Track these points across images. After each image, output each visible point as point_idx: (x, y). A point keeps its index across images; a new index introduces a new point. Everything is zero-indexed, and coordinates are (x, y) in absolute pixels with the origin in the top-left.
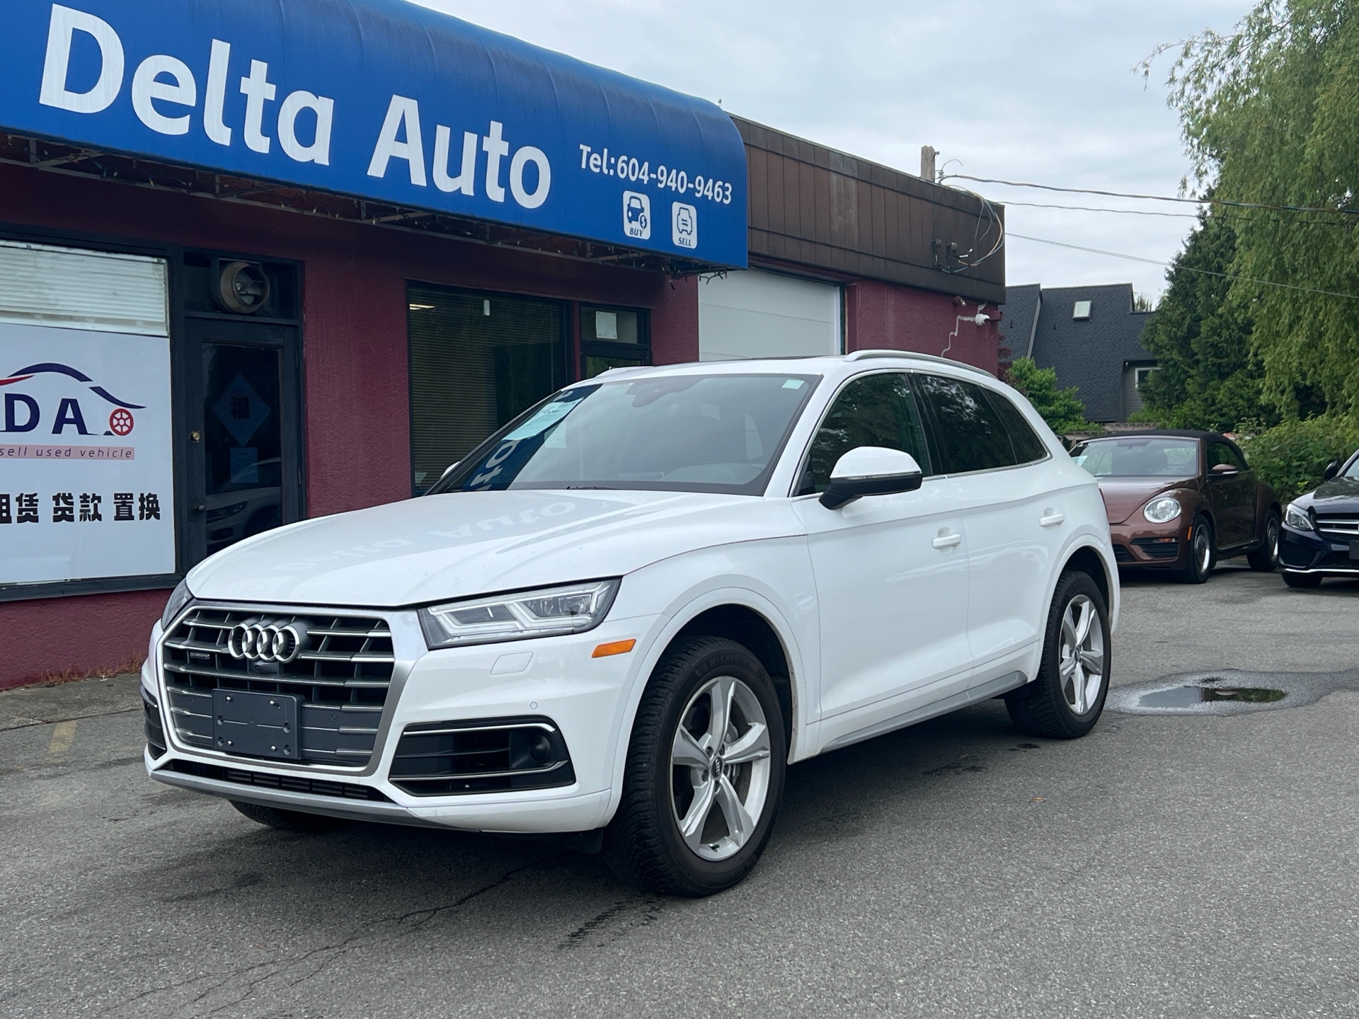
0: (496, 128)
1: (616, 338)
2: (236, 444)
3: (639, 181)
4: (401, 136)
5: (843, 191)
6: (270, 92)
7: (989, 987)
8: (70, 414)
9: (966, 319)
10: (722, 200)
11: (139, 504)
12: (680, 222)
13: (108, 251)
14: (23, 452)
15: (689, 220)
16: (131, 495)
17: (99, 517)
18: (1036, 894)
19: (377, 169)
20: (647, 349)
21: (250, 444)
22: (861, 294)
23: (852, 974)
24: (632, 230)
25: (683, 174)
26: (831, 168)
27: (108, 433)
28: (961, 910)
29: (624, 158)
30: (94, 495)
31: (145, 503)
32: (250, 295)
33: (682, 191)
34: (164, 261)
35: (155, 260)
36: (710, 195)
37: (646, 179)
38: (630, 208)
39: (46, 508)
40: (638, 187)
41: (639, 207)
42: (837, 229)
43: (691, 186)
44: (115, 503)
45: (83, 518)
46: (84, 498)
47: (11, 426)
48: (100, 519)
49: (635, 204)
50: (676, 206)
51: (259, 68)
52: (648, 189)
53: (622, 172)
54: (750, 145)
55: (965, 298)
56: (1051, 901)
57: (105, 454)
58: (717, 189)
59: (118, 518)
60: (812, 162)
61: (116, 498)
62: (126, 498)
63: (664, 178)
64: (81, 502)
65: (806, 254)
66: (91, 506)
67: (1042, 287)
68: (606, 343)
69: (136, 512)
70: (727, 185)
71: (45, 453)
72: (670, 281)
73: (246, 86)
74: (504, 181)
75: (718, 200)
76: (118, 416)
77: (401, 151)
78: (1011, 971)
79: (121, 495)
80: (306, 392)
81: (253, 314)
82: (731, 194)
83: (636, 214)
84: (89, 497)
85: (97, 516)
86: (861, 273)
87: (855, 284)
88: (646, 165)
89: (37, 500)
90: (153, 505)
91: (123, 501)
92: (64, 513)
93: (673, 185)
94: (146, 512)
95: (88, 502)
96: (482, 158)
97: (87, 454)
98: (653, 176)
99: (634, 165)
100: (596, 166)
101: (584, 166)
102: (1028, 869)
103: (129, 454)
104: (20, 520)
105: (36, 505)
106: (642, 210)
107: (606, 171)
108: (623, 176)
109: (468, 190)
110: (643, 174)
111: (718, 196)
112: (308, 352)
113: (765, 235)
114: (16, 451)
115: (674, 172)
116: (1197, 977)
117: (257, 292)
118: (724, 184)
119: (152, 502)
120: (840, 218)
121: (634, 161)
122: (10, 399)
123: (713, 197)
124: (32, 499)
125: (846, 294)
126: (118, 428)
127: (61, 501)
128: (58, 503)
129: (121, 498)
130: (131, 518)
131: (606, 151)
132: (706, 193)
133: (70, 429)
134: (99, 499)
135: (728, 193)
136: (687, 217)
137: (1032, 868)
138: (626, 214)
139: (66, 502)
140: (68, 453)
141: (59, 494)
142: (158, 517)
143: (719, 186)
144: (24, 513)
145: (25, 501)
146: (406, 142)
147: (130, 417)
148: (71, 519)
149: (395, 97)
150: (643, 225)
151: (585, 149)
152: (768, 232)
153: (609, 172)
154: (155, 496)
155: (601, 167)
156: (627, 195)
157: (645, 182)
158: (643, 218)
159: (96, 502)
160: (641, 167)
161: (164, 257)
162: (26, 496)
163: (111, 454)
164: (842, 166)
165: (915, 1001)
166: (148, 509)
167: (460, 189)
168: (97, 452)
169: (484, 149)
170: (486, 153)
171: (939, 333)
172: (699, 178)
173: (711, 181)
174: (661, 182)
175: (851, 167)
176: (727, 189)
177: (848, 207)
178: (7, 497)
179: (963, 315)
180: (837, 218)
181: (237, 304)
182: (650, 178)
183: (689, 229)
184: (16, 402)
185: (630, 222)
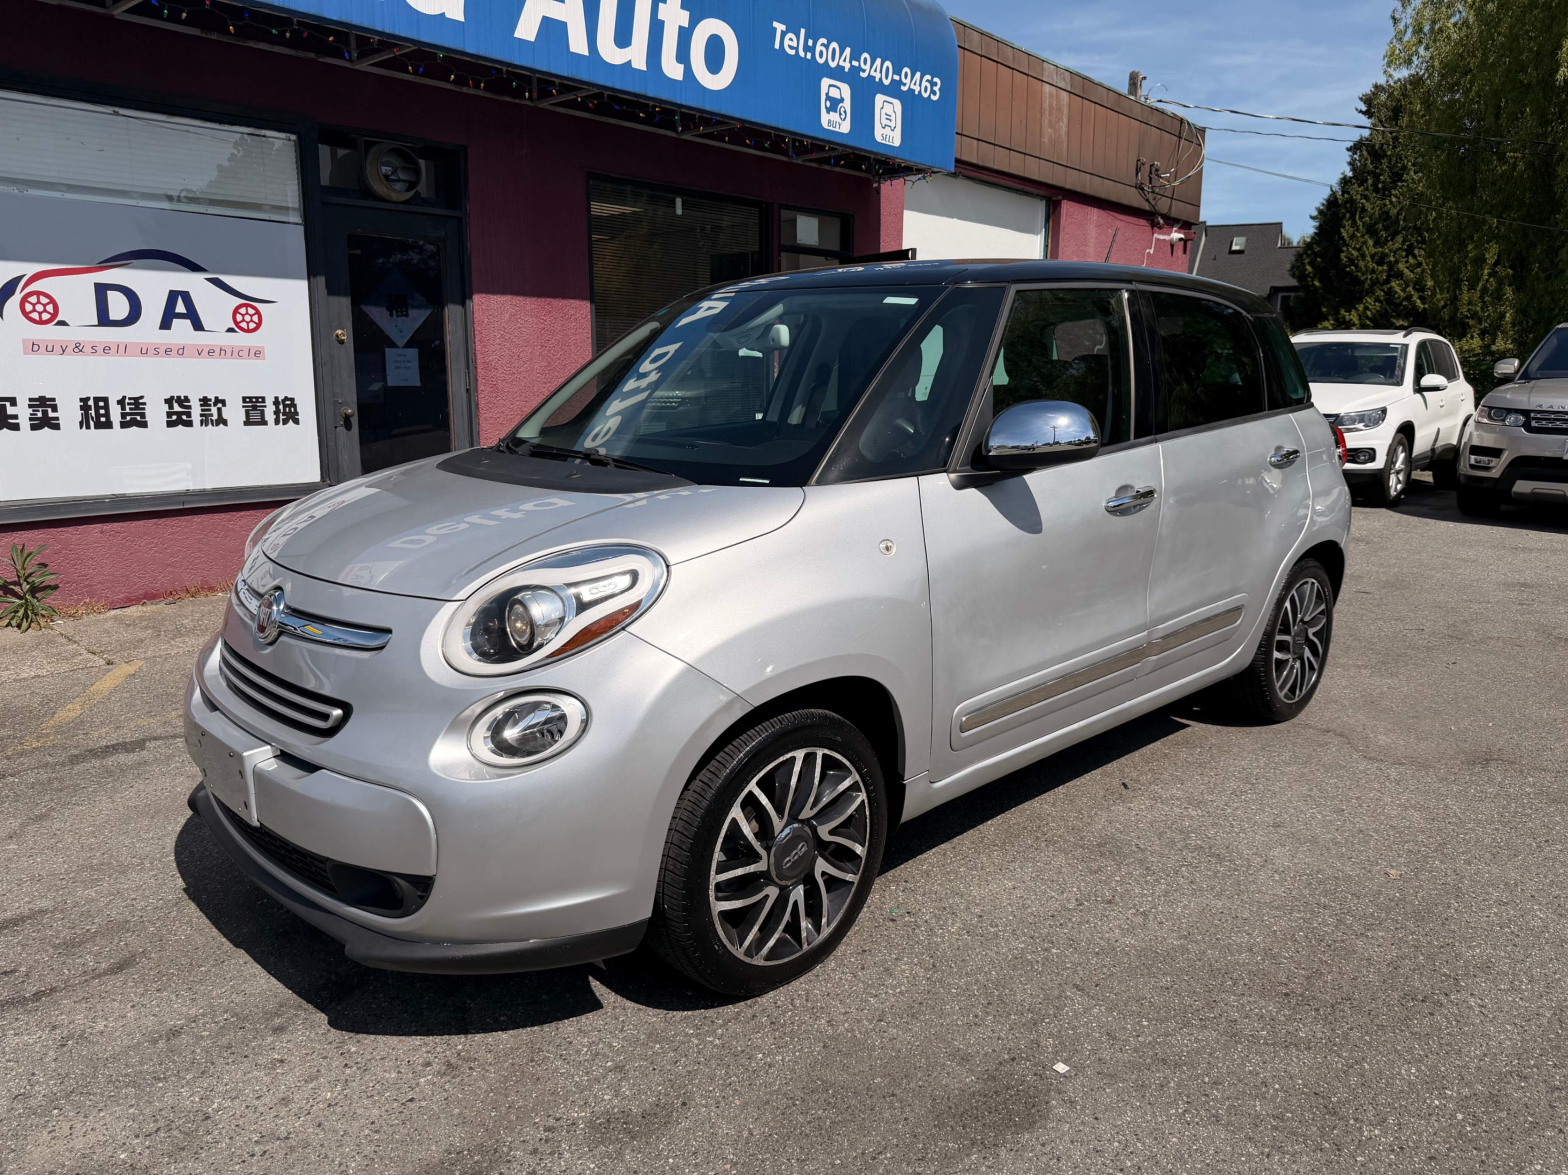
1: (817, 244)
2: (393, 345)
3: (840, 68)
5: (1054, 103)
8: (180, 308)
9: (1162, 237)
10: (930, 96)
11: (274, 408)
12: (884, 117)
14: (124, 349)
15: (893, 115)
16: (263, 399)
17: (225, 422)
19: (527, 30)
21: (409, 344)
22: (1067, 207)
24: (829, 121)
25: (888, 64)
26: (1044, 79)
27: (230, 330)
29: (823, 41)
30: (216, 398)
31: (281, 407)
32: (401, 180)
33: (887, 82)
34: (293, 137)
35: (282, 135)
36: (917, 89)
37: (847, 66)
38: (828, 97)
39: (156, 413)
40: (837, 74)
41: (839, 97)
42: (1046, 140)
43: (896, 77)
44: (244, 407)
45: (204, 423)
46: (205, 401)
47: (104, 319)
48: (226, 425)
49: (834, 93)
50: (879, 99)
52: (851, 77)
53: (821, 55)
54: (965, 48)
55: (1163, 217)
57: (229, 353)
58: (924, 84)
59: (247, 423)
60: (1027, 72)
61: (244, 402)
62: (257, 401)
63: (867, 67)
64: (201, 405)
65: (1015, 165)
66: (214, 410)
67: (1208, 224)
68: (808, 250)
69: (270, 416)
70: (936, 80)
71: (151, 351)
72: (875, 185)
74: (683, 55)
75: (926, 95)
76: (242, 310)
77: (557, 11)
79: (251, 398)
80: (472, 289)
81: (406, 202)
82: (939, 89)
83: (834, 104)
84: (210, 400)
85: (221, 421)
86: (1068, 186)
87: (1060, 198)
88: (848, 51)
89: (144, 404)
90: (290, 410)
91: (253, 405)
92: (179, 418)
93: (877, 76)
94: (282, 417)
95: (210, 405)
96: (657, 28)
97: (205, 353)
98: (855, 63)
99: (834, 50)
100: (791, 47)
101: (777, 46)
103: (258, 353)
104: (124, 425)
105: (144, 409)
106: (842, 100)
107: (802, 54)
108: (821, 61)
109: (640, 63)
110: (845, 60)
111: (926, 90)
112: (474, 246)
113: (975, 141)
114: (114, 349)
115: (879, 61)
117: (410, 177)
118: (932, 79)
119: (289, 406)
120: (1050, 131)
121: (834, 45)
122: (101, 290)
123: (920, 92)
124: (137, 403)
125: (1051, 208)
126: (244, 325)
127: (175, 405)
128: (171, 407)
129: (251, 402)
130: (264, 423)
131: (803, 31)
132: (912, 87)
133: (181, 326)
134: (223, 402)
135: (936, 89)
136: (890, 112)
138: (824, 104)
139: (181, 406)
140: (181, 352)
141: (172, 397)
142: (297, 422)
143: (927, 81)
144: (128, 418)
145: (129, 404)
147: (258, 312)
148: (189, 424)
150: (843, 117)
151: (780, 27)
152: (978, 140)
153: (806, 55)
154: (292, 400)
155: (797, 49)
156: (825, 82)
157: (846, 70)
158: (843, 109)
159: (220, 405)
160: (842, 52)
161: (293, 133)
162: (130, 399)
163: (238, 353)
164: (1055, 77)
166: (284, 414)
167: (630, 62)
168: (217, 351)
169: (660, 17)
170: (662, 22)
171: (1136, 250)
172: (906, 69)
173: (918, 75)
174: (864, 71)
175: (1064, 79)
176: (936, 84)
177: (1059, 120)
178: (105, 400)
179: (1160, 234)
180: (1048, 131)
181: (385, 190)
182: (851, 66)
183: (893, 124)
184: (109, 293)
185: (828, 112)
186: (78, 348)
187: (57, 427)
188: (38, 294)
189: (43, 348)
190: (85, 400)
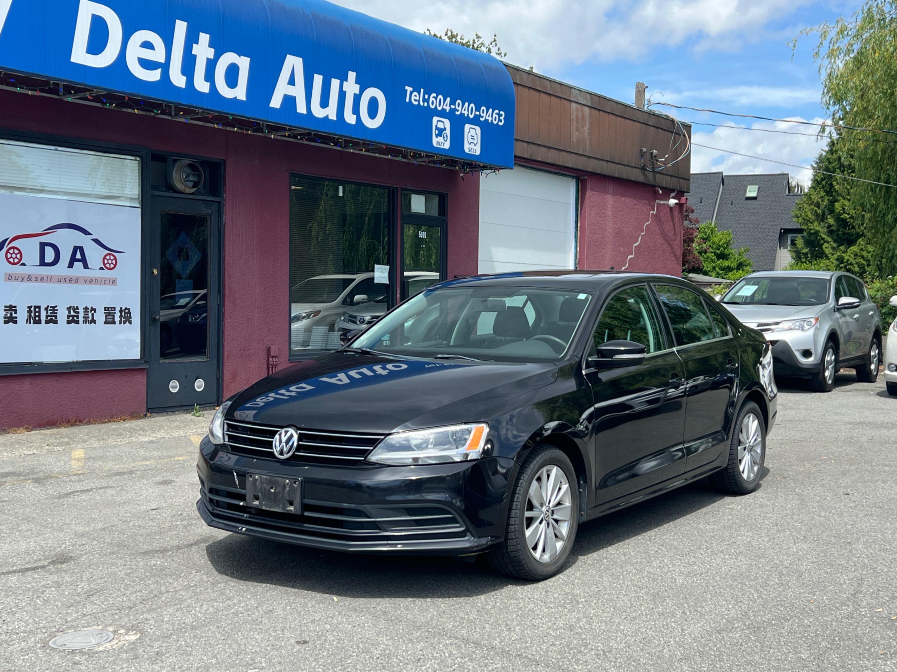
0: (352, 75)
1: (424, 212)
2: (180, 278)
3: (444, 110)
4: (292, 82)
5: (580, 114)
6: (211, 53)
7: (631, 604)
8: (78, 256)
9: (662, 202)
10: (498, 123)
11: (119, 314)
12: (470, 137)
13: (105, 152)
14: (49, 279)
15: (475, 136)
16: (115, 308)
18: (666, 561)
19: (276, 102)
20: (444, 220)
21: (189, 278)
22: (590, 185)
23: (556, 595)
24: (437, 142)
25: (472, 105)
26: (572, 99)
27: (101, 269)
28: (621, 567)
29: (434, 95)
30: (92, 308)
31: (123, 314)
32: (192, 181)
33: (471, 116)
34: (138, 159)
35: (133, 158)
36: (490, 119)
37: (448, 109)
38: (437, 128)
39: (62, 315)
40: (442, 114)
41: (443, 127)
42: (575, 140)
43: (477, 113)
44: (105, 313)
45: (85, 322)
46: (86, 309)
47: (43, 263)
48: (95, 323)
49: (441, 125)
50: (467, 127)
51: (204, 38)
52: (450, 115)
53: (433, 104)
54: (518, 84)
55: (662, 188)
56: (674, 565)
57: (99, 281)
58: (494, 115)
59: (106, 323)
60: (560, 96)
61: (105, 310)
62: (112, 310)
63: (460, 108)
64: (84, 312)
65: (551, 157)
66: (90, 315)
67: (724, 174)
68: (418, 216)
69: (117, 319)
70: (502, 112)
71: (63, 280)
72: (461, 175)
73: (196, 49)
74: (356, 110)
75: (495, 123)
76: (108, 257)
77: (291, 91)
78: (645, 597)
79: (108, 308)
80: (224, 244)
81: (192, 194)
82: (505, 119)
83: (440, 132)
84: (89, 309)
85: (93, 321)
86: (590, 170)
87: (586, 178)
88: (448, 99)
89: (57, 310)
90: (127, 316)
91: (109, 312)
92: (73, 318)
93: (466, 113)
94: (123, 320)
95: (88, 312)
96: (342, 95)
97: (88, 282)
98: (453, 107)
99: (440, 100)
100: (415, 100)
101: (407, 100)
102: (664, 549)
103: (114, 282)
104: (47, 322)
105: (57, 313)
106: (445, 129)
107: (422, 104)
108: (433, 107)
109: (333, 116)
110: (446, 105)
111: (495, 120)
112: (227, 218)
114: (45, 279)
115: (467, 104)
116: (749, 604)
117: (196, 179)
118: (500, 112)
119: (127, 313)
120: (577, 133)
121: (440, 97)
122: (43, 245)
123: (492, 121)
124: (54, 310)
125: (580, 184)
126: (108, 266)
127: (72, 311)
128: (70, 312)
129: (108, 310)
130: (114, 323)
131: (422, 90)
132: (487, 118)
134: (95, 310)
135: (502, 118)
136: (474, 134)
137: (666, 548)
138: (434, 132)
139: (74, 312)
140: (76, 281)
141: (70, 307)
142: (130, 323)
143: (496, 114)
144: (49, 318)
145: (50, 310)
146: (294, 85)
147: (115, 258)
148: (77, 322)
149: (288, 56)
150: (445, 139)
151: (409, 89)
153: (424, 104)
154: (129, 309)
155: (419, 101)
156: (435, 119)
157: (448, 111)
158: (445, 135)
159: (93, 312)
160: (445, 100)
161: (138, 156)
162: (51, 307)
163: (103, 282)
164: (579, 98)
165: (590, 609)
166: (125, 317)
167: (328, 116)
168: (94, 280)
169: (344, 89)
170: (345, 92)
171: (643, 212)
172: (483, 108)
173: (491, 110)
174: (458, 111)
175: (586, 98)
176: (501, 115)
177: (583, 125)
178: (39, 307)
179: (660, 200)
180: (575, 134)
181: (183, 187)
182: (451, 108)
183: (475, 142)
184: (46, 247)
185: (437, 137)
186: (29, 278)
187: (15, 322)
188: (14, 248)
189: (13, 278)
190: (30, 307)
